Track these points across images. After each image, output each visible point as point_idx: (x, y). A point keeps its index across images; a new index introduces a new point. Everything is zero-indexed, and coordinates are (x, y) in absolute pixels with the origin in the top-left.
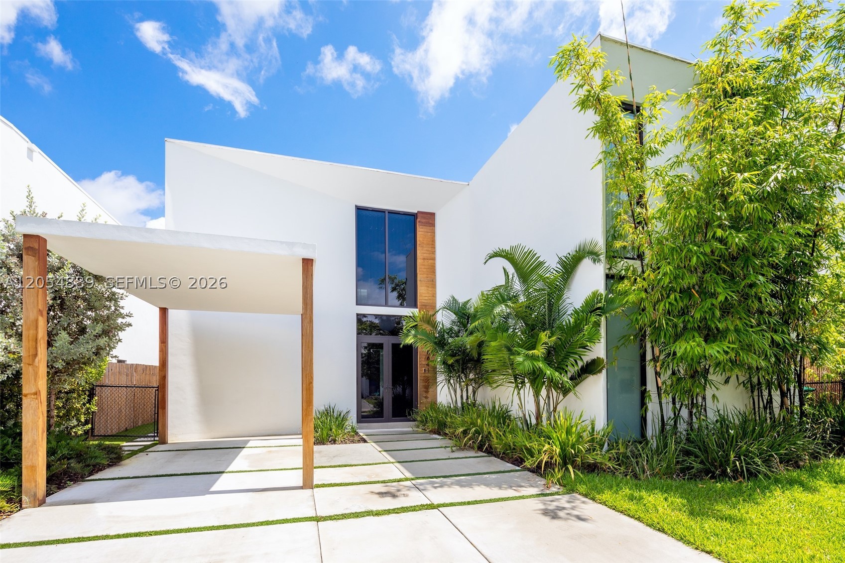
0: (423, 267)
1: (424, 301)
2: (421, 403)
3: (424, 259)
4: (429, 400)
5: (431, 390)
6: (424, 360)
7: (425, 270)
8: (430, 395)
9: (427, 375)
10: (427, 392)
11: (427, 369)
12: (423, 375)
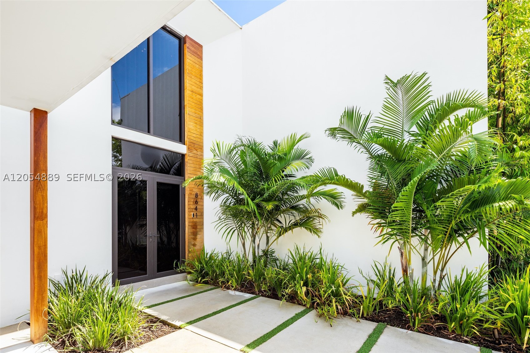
0: (191, 100)
1: (192, 138)
2: (189, 252)
3: (192, 91)
4: (197, 247)
5: (198, 236)
6: (192, 203)
7: (193, 104)
8: (198, 242)
9: (195, 220)
10: (195, 239)
11: (195, 214)
12: (192, 220)
